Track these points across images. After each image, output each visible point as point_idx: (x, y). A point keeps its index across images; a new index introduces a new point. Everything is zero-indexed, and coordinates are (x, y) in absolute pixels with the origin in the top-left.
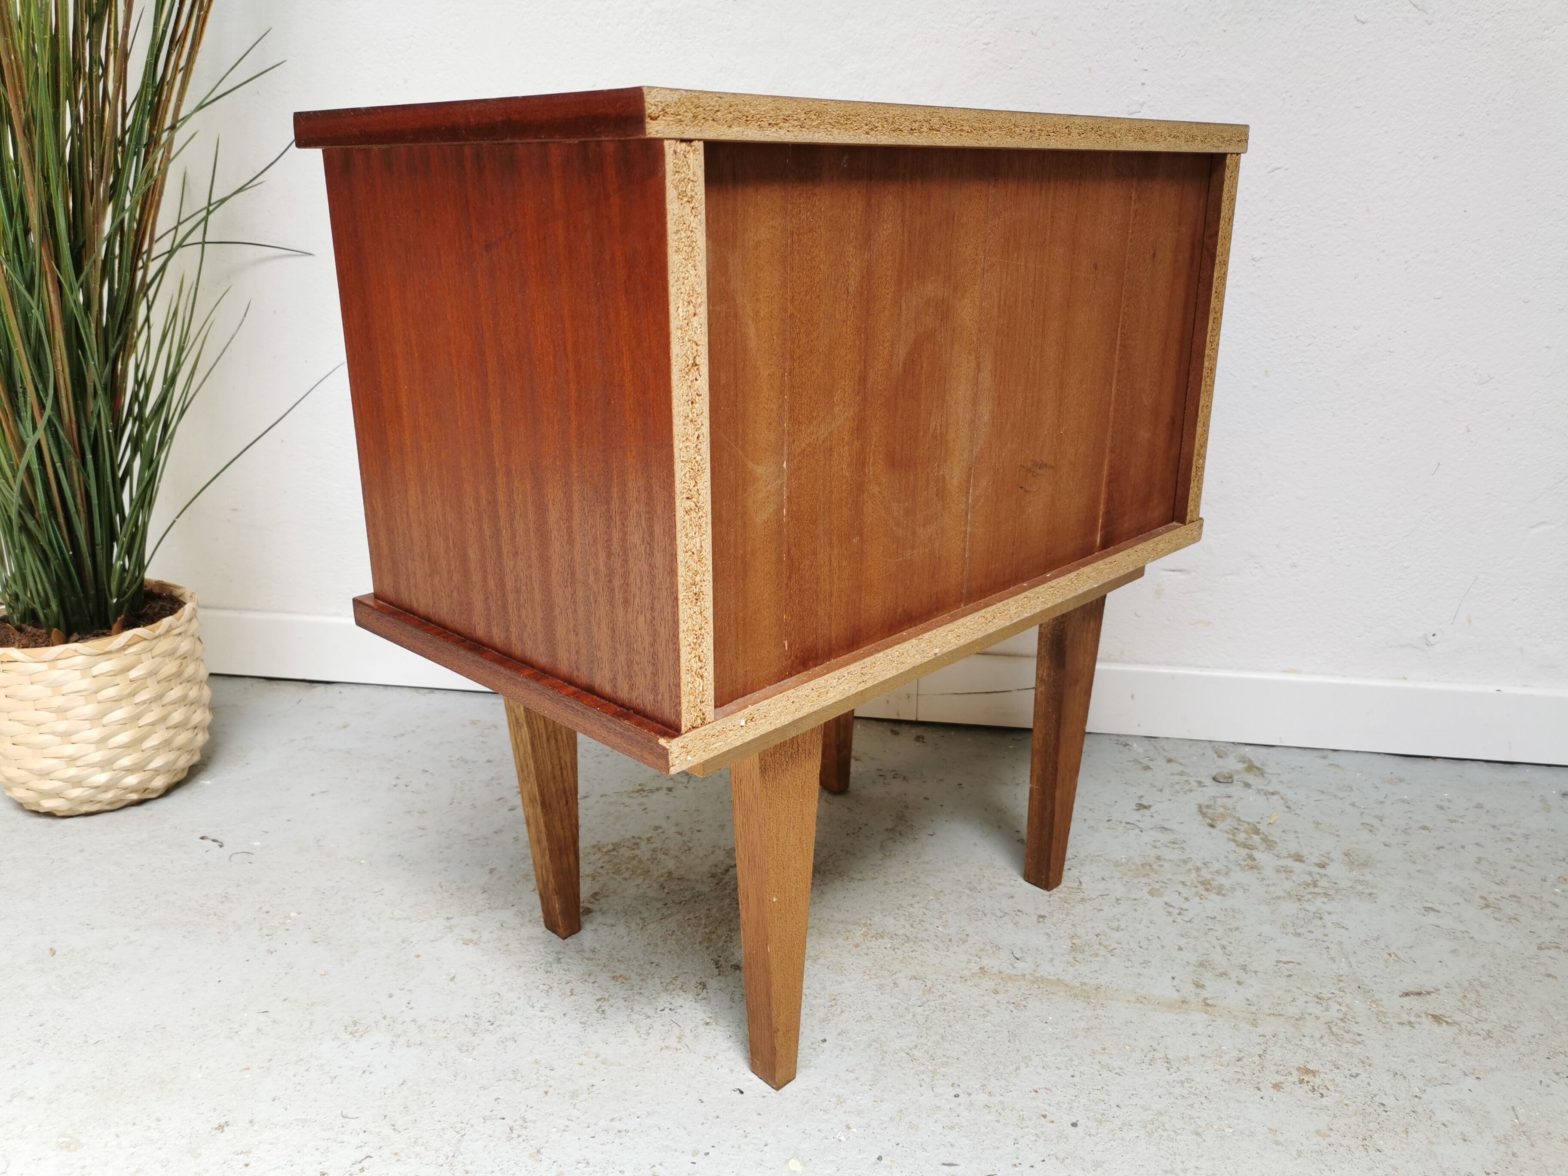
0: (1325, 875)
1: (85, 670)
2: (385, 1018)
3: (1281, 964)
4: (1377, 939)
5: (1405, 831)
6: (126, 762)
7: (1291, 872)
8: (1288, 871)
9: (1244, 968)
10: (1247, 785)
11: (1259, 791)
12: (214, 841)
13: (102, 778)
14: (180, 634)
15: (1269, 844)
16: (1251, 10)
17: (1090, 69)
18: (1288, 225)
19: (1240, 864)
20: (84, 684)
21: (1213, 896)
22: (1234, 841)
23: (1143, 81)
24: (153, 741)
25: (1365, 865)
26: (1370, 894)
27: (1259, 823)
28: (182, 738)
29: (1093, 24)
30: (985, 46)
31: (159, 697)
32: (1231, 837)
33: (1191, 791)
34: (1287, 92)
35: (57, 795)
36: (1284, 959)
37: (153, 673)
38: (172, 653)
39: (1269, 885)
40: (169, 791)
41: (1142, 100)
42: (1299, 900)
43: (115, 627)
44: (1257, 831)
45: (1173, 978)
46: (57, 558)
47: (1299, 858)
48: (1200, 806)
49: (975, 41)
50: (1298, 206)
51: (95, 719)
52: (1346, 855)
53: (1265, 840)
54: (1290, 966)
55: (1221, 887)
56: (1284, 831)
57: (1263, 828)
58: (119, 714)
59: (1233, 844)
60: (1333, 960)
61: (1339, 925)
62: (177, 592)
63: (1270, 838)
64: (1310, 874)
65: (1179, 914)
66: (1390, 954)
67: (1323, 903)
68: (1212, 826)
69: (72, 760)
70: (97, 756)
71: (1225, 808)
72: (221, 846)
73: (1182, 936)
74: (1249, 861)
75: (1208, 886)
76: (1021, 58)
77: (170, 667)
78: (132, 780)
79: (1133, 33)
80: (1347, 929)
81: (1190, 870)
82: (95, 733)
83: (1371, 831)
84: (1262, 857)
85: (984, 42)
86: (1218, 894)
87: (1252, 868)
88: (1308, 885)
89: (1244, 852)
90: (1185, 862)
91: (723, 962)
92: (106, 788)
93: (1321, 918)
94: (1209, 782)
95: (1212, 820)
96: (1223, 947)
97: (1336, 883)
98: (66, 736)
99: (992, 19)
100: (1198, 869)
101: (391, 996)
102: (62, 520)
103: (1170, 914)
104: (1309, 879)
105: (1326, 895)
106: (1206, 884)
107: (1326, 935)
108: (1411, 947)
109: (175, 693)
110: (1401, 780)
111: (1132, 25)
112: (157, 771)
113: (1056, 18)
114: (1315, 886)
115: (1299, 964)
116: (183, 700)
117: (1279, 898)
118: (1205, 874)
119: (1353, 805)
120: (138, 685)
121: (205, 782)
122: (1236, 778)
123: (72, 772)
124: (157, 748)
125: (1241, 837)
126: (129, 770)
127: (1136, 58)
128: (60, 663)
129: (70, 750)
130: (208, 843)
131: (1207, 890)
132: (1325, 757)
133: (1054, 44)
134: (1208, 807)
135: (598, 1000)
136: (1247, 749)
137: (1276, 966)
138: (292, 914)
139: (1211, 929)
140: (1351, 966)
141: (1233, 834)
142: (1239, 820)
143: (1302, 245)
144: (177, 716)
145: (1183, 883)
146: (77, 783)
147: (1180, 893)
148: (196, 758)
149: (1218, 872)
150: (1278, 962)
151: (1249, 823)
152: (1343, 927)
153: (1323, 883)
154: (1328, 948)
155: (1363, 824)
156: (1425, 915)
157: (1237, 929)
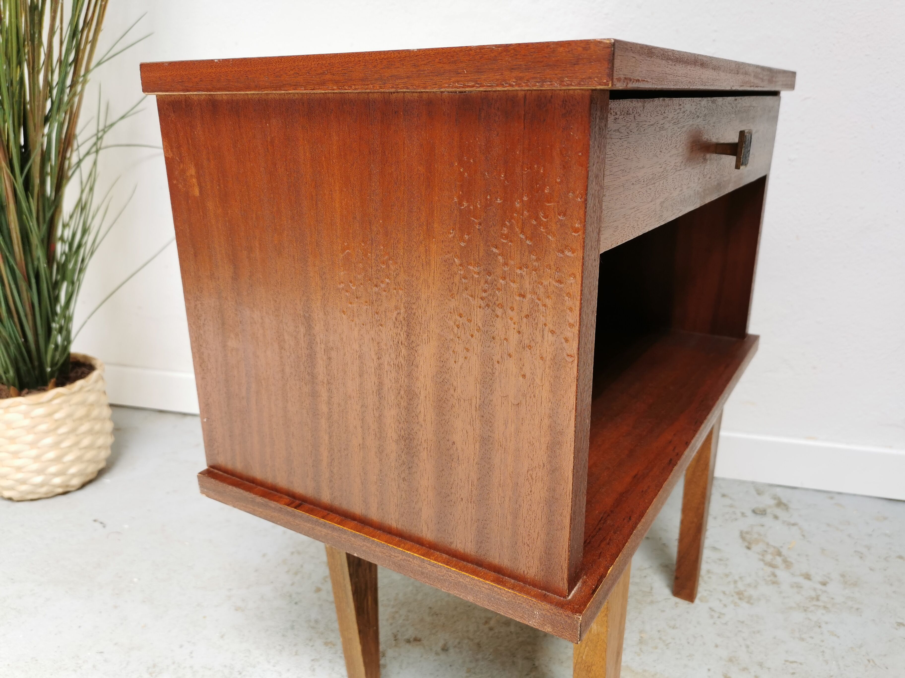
0: (825, 592)
1: (26, 415)
2: (174, 663)
3: (788, 663)
4: (861, 646)
5: (886, 559)
6: (53, 469)
7: (801, 587)
8: (799, 587)
9: (761, 665)
10: (776, 517)
11: (784, 522)
12: (101, 523)
13: (38, 479)
14: (89, 391)
15: (788, 564)
19: (765, 580)
20: (27, 422)
21: (744, 604)
22: (763, 560)
23: (714, 39)
24: (69, 458)
25: (855, 584)
26: (857, 609)
27: (782, 547)
28: (90, 455)
31: (73, 431)
32: (761, 557)
33: (736, 519)
35: (11, 488)
36: (791, 659)
37: (69, 416)
38: (83, 403)
39: (784, 598)
40: (83, 486)
42: (805, 610)
43: (50, 385)
44: (779, 554)
45: (709, 670)
46: (13, 343)
47: (807, 577)
48: (741, 533)
49: (599, 12)
51: (33, 444)
52: (843, 576)
53: (785, 561)
54: (794, 665)
55: (750, 597)
56: (799, 555)
57: (784, 551)
58: (49, 440)
59: (762, 563)
60: (826, 662)
61: (833, 634)
62: (93, 362)
63: (789, 559)
64: (815, 590)
65: (719, 617)
66: (869, 661)
67: (823, 614)
68: (749, 548)
69: (19, 469)
70: (35, 466)
71: (759, 534)
72: (104, 527)
73: (719, 635)
74: (772, 578)
75: (741, 596)
77: (81, 412)
78: (57, 481)
80: (838, 637)
81: (729, 582)
82: (34, 452)
83: (861, 558)
84: (782, 574)
85: (605, 13)
86: (748, 602)
87: (774, 583)
88: (812, 599)
89: (769, 570)
90: (727, 575)
91: (399, 637)
92: (42, 485)
93: (820, 627)
94: (749, 513)
95: (750, 543)
96: (748, 647)
97: (833, 599)
98: (16, 454)
100: (735, 582)
101: (181, 646)
102: (16, 320)
103: (712, 617)
104: (813, 594)
105: (825, 607)
106: (740, 594)
107: (823, 641)
108: (885, 655)
109: (85, 427)
110: (885, 518)
112: (74, 476)
114: (818, 600)
115: (801, 664)
116: (90, 432)
117: (791, 608)
118: (741, 586)
119: (849, 536)
120: (59, 423)
121: (107, 480)
122: (769, 511)
123: (20, 476)
124: (73, 462)
125: (768, 558)
126: (56, 475)
127: (709, 23)
128: (11, 410)
129: (18, 462)
130: (97, 525)
131: (740, 599)
132: (832, 498)
134: (747, 533)
135: (312, 660)
136: (778, 489)
137: (784, 664)
138: (135, 580)
139: (740, 631)
140: (839, 668)
141: (763, 555)
142: (768, 544)
144: (86, 442)
145: (724, 593)
146: (23, 482)
147: (720, 601)
148: (102, 465)
149: (749, 585)
150: (786, 661)
151: (774, 547)
152: (836, 635)
153: (824, 598)
154: (823, 652)
155: (856, 551)
156: (897, 629)
157: (759, 632)
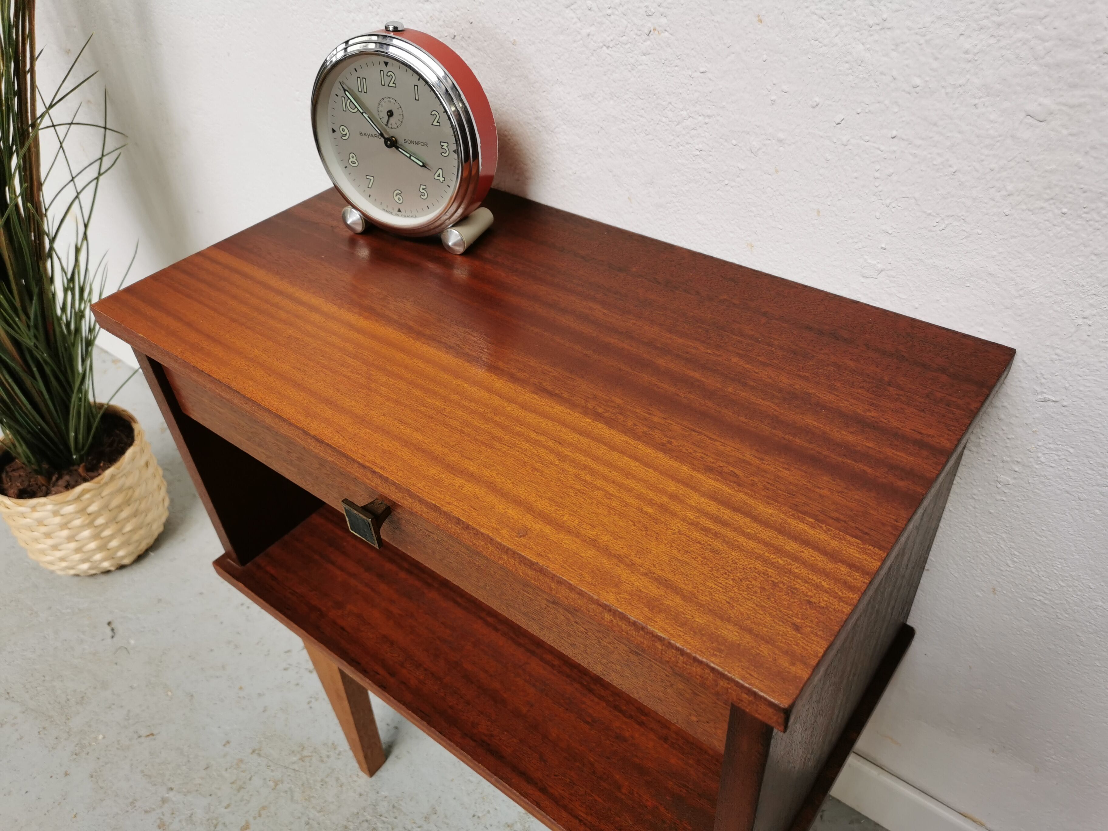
12: (113, 629)
16: (1052, 199)
17: (818, 212)
18: (1053, 465)
23: (883, 246)
29: (827, 160)
30: (698, 153)
34: (1084, 318)
41: (880, 266)
49: (688, 143)
50: (1072, 450)
72: (113, 636)
76: (738, 177)
79: (877, 185)
85: (697, 147)
99: (706, 123)
111: (877, 174)
113: (780, 141)
127: (878, 214)
130: (108, 630)
133: (777, 171)
143: (1068, 493)
144: (109, 531)
